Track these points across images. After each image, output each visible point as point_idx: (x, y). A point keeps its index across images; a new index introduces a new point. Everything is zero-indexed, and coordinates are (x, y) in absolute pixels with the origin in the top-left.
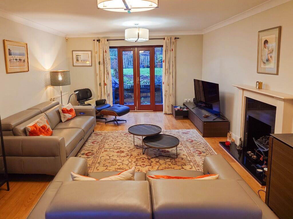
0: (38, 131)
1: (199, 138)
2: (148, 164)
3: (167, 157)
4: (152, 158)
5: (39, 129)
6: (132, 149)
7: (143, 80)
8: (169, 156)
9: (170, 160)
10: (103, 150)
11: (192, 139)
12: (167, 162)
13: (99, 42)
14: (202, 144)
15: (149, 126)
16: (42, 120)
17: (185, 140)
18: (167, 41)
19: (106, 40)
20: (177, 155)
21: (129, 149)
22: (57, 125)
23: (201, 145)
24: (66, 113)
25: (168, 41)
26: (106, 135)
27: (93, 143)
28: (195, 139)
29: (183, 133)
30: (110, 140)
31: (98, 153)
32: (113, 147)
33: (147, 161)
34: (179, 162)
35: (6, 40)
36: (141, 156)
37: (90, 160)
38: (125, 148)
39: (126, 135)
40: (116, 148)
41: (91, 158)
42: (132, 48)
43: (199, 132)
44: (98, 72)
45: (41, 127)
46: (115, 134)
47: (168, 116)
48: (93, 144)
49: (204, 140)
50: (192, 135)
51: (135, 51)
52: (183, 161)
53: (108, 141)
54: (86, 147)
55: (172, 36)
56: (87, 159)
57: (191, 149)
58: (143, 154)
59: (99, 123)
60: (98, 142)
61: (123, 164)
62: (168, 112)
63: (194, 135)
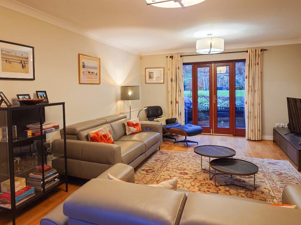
0: (99, 139)
1: (292, 171)
2: (214, 192)
3: (241, 188)
4: (221, 185)
5: (101, 137)
6: (198, 173)
7: (224, 101)
8: (244, 187)
9: (245, 192)
10: (165, 169)
11: (281, 172)
12: (240, 194)
13: (172, 59)
14: (296, 179)
15: (220, 147)
16: (105, 129)
17: (270, 171)
18: (251, 54)
19: (180, 56)
20: (255, 188)
21: (194, 172)
22: (121, 137)
23: (294, 181)
24: (131, 127)
25: (253, 54)
26: (172, 154)
27: (156, 160)
28: (285, 172)
29: (270, 163)
30: (175, 160)
31: (159, 171)
32: (177, 167)
33: (214, 188)
34: (257, 195)
35: (81, 54)
36: (207, 182)
37: (149, 177)
38: (191, 170)
39: (194, 158)
40: (180, 169)
41: (150, 175)
42: (208, 64)
43: (293, 164)
44: (170, 89)
45: (103, 135)
46: (182, 155)
47: (252, 143)
48: (155, 162)
49: (299, 175)
50: (283, 167)
51: (211, 67)
52: (263, 195)
53: (173, 161)
54: (148, 164)
55: (257, 47)
56: (146, 175)
57: (277, 183)
58: (211, 179)
59: (168, 142)
60: (162, 161)
61: (184, 186)
62: (252, 138)
63: (285, 167)
